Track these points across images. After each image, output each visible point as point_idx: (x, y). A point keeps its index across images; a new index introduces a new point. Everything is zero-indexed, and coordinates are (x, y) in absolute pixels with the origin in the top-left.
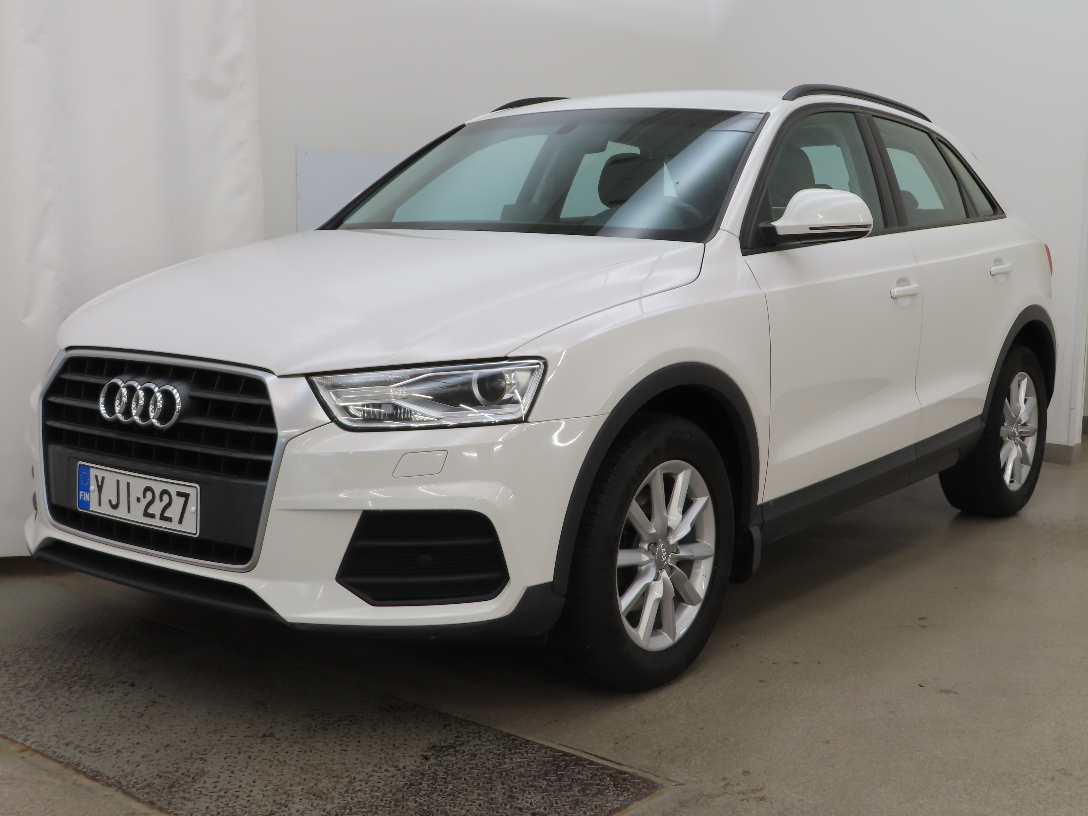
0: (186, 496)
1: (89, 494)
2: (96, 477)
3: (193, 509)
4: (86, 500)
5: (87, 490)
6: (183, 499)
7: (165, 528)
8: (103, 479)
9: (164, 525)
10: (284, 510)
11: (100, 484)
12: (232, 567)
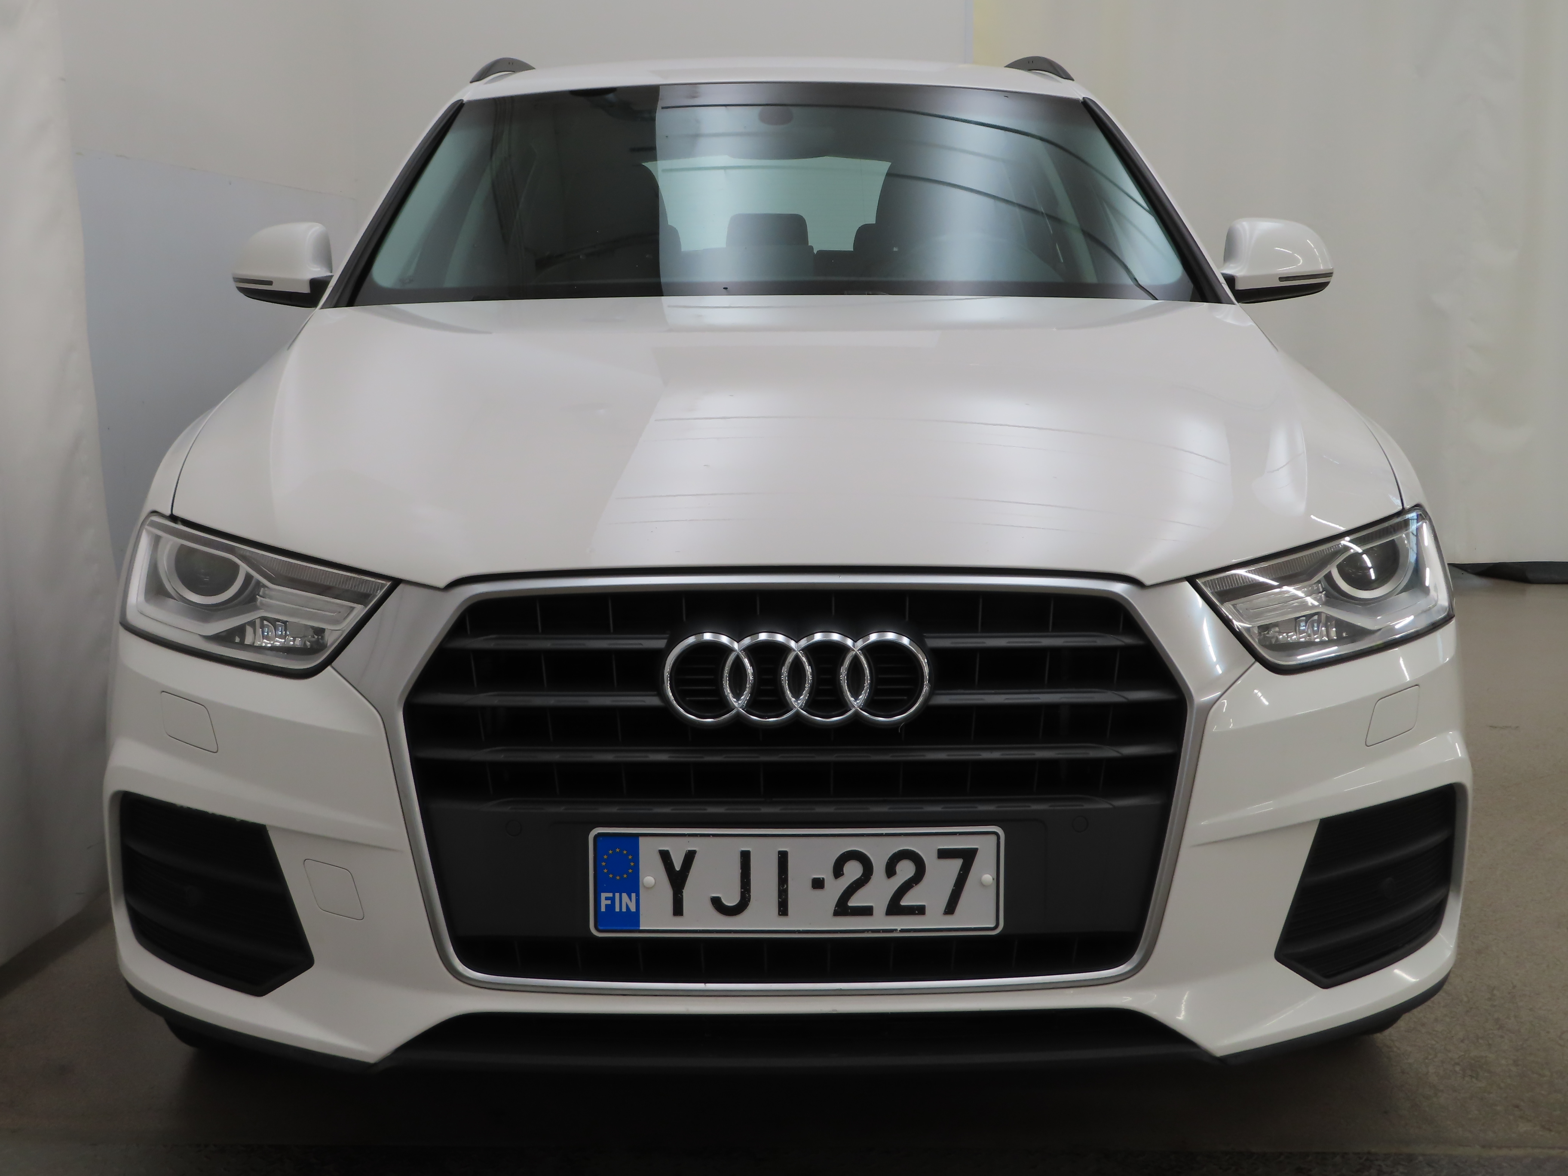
0: (968, 857)
1: (633, 895)
2: (665, 856)
3: (988, 878)
4: (624, 909)
5: (632, 885)
6: (956, 864)
7: (902, 931)
8: (690, 857)
9: (901, 924)
10: (1216, 842)
11: (678, 867)
12: (1075, 979)
